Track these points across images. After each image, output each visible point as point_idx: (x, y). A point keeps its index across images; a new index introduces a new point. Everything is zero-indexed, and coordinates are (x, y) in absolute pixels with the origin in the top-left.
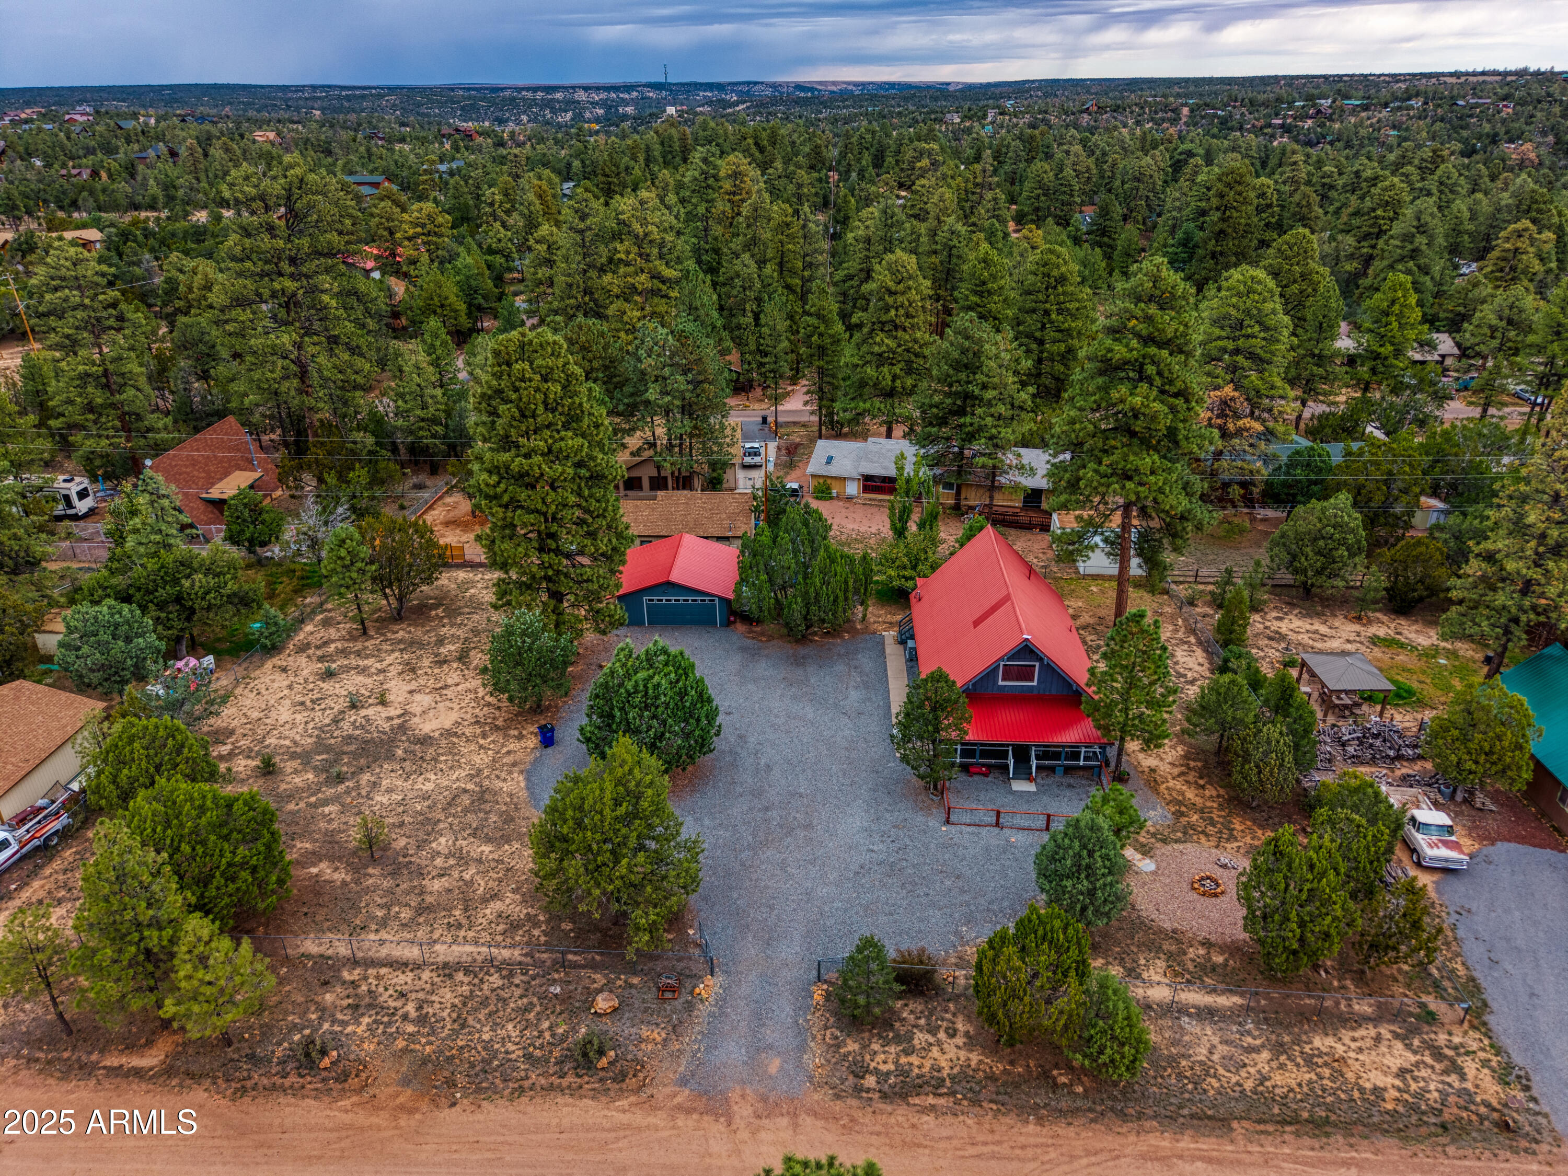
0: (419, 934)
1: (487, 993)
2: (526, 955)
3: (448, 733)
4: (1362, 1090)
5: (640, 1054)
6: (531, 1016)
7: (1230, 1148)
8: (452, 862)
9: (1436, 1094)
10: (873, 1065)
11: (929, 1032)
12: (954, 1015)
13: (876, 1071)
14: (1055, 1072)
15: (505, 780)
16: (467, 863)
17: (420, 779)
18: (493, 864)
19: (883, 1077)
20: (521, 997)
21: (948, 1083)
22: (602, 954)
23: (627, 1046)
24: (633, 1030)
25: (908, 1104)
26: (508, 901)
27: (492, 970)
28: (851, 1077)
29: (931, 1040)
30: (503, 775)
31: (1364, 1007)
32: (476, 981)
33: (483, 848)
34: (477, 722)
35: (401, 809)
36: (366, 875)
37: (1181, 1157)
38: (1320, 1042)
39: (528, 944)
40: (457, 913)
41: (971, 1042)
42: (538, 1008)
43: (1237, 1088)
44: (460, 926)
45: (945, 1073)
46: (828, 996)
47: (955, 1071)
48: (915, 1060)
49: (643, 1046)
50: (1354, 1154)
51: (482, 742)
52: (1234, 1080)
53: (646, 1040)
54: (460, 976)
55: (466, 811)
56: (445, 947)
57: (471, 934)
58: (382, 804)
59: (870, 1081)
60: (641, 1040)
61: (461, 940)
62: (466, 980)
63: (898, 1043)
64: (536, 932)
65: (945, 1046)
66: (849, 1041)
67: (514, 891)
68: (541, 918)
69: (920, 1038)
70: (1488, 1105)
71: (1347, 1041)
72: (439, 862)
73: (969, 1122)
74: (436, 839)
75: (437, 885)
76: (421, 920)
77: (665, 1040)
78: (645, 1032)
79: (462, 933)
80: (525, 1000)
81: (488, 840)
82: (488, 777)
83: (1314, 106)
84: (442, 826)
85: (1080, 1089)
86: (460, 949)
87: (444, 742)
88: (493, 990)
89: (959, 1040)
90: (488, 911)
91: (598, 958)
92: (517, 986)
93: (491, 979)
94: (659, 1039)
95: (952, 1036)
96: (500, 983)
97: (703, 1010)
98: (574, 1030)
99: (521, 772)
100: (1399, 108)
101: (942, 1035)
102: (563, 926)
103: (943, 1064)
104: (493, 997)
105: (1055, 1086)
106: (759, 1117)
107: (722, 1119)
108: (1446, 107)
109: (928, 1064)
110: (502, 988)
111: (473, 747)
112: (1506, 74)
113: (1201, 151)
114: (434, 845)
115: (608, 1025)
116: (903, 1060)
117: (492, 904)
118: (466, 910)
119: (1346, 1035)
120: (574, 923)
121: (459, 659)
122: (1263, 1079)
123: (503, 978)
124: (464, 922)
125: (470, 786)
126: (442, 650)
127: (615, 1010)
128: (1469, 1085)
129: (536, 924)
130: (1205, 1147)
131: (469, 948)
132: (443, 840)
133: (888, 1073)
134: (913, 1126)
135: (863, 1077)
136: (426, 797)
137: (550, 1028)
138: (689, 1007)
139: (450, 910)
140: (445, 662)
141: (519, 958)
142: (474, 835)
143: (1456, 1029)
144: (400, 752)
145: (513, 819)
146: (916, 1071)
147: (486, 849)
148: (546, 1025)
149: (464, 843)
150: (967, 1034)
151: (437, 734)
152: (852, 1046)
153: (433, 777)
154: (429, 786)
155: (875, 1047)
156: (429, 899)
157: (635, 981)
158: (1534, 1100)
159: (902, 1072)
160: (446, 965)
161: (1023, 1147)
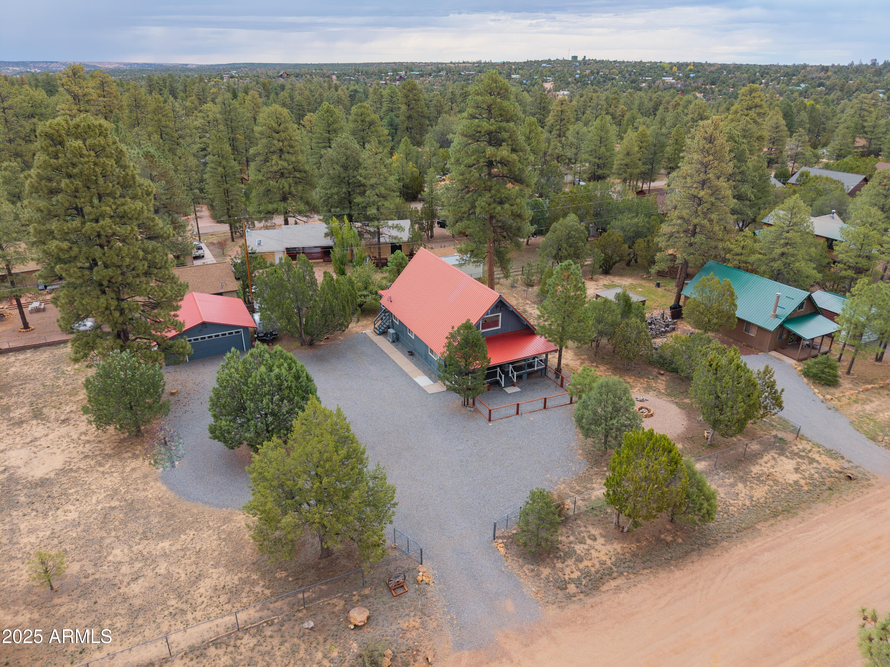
0: (147, 633)
1: (249, 654)
2: (261, 610)
3: (63, 472)
4: (790, 485)
5: (411, 642)
6: (302, 653)
7: (770, 539)
8: (138, 565)
9: (816, 475)
10: (567, 577)
11: (581, 543)
12: (585, 526)
13: (572, 580)
14: (662, 536)
15: (145, 490)
16: (154, 561)
17: (59, 512)
18: (181, 554)
19: (578, 582)
20: (281, 644)
21: (615, 569)
22: (326, 584)
23: (396, 641)
24: (394, 627)
25: (604, 592)
26: (215, 576)
27: (240, 634)
28: (559, 591)
29: (586, 547)
30: (141, 487)
31: (755, 447)
32: (231, 649)
33: (161, 545)
34: (86, 457)
35: (56, 541)
36: (54, 606)
37: (756, 554)
38: (755, 469)
39: (257, 600)
40: (173, 602)
41: (608, 538)
42: (303, 646)
43: (745, 507)
44: (183, 612)
45: (609, 562)
46: (506, 546)
47: (613, 559)
48: (586, 563)
49: (408, 635)
50: (816, 517)
51: (101, 469)
52: (740, 503)
53: (408, 630)
54: (212, 651)
55: (124, 523)
56: (180, 634)
57: (198, 614)
58: (32, 544)
59: (572, 588)
60: (404, 632)
61: (191, 621)
62: (221, 652)
63: (570, 557)
64: (258, 589)
65: (596, 547)
66: (542, 569)
67: (215, 566)
68: (255, 577)
69: (579, 548)
70: (837, 472)
71: (764, 464)
72: (125, 569)
73: (645, 586)
74: (109, 554)
75: (136, 588)
76: (140, 621)
77: (422, 623)
78: (404, 625)
79: (190, 616)
80: (287, 645)
81: (163, 537)
82: (126, 492)
83: (397, 75)
84: (108, 541)
85: (680, 540)
86: (196, 629)
87: (64, 480)
88: (252, 650)
89: (601, 540)
90: (202, 590)
91: (324, 587)
92: (271, 637)
93: (244, 641)
94: (417, 625)
95: (595, 539)
96: (254, 641)
97: (433, 590)
98: (346, 648)
99: (156, 480)
100: (437, 76)
101: (589, 541)
102: (278, 575)
103: (604, 558)
104: (255, 654)
105: (668, 544)
106: (527, 645)
107: (504, 660)
108: (457, 76)
109: (596, 562)
110: (259, 644)
111: (95, 475)
112: (474, 63)
113: (362, 90)
114: (110, 558)
115: (369, 633)
116: (581, 566)
117: (202, 584)
118: (180, 597)
119: (761, 461)
120: (286, 570)
121: (35, 417)
122: (751, 498)
123: (254, 636)
124: (185, 607)
125: (115, 503)
126: (12, 415)
127: (368, 618)
128: (823, 465)
129: (254, 583)
130: (759, 544)
131: (205, 626)
132: (117, 551)
133: (579, 578)
134: (619, 604)
135: (566, 588)
136: (75, 524)
137: (325, 656)
138: (422, 593)
139: (164, 603)
140: (22, 422)
141: (257, 615)
142: (146, 538)
143: (797, 442)
144: (22, 499)
145: (174, 515)
146: (593, 569)
147: (166, 544)
148: (319, 655)
149: (140, 547)
150: (602, 536)
151: (52, 475)
152: (546, 572)
153: (72, 508)
154: (73, 516)
155: (559, 565)
156: (137, 602)
157: (367, 591)
158: (850, 462)
159: (586, 574)
160: (192, 649)
161: (685, 586)
